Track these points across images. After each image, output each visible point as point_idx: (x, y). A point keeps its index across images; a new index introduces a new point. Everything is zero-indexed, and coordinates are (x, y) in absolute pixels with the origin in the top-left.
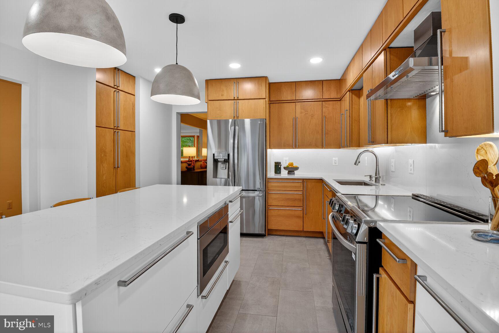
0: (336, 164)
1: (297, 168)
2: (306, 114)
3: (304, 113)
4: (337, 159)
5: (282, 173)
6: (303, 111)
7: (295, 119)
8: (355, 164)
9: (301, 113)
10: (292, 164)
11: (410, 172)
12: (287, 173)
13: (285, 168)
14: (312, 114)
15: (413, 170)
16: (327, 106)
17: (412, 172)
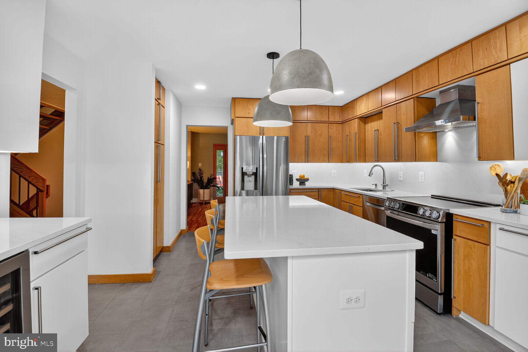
0: (335, 176)
1: (307, 180)
2: (315, 133)
3: (314, 133)
4: (335, 171)
5: (294, 184)
6: (313, 131)
7: (307, 138)
8: (369, 175)
9: (312, 132)
10: (304, 176)
11: (420, 180)
12: (299, 184)
13: (297, 180)
14: (320, 134)
15: (423, 179)
16: (331, 127)
17: (423, 181)
